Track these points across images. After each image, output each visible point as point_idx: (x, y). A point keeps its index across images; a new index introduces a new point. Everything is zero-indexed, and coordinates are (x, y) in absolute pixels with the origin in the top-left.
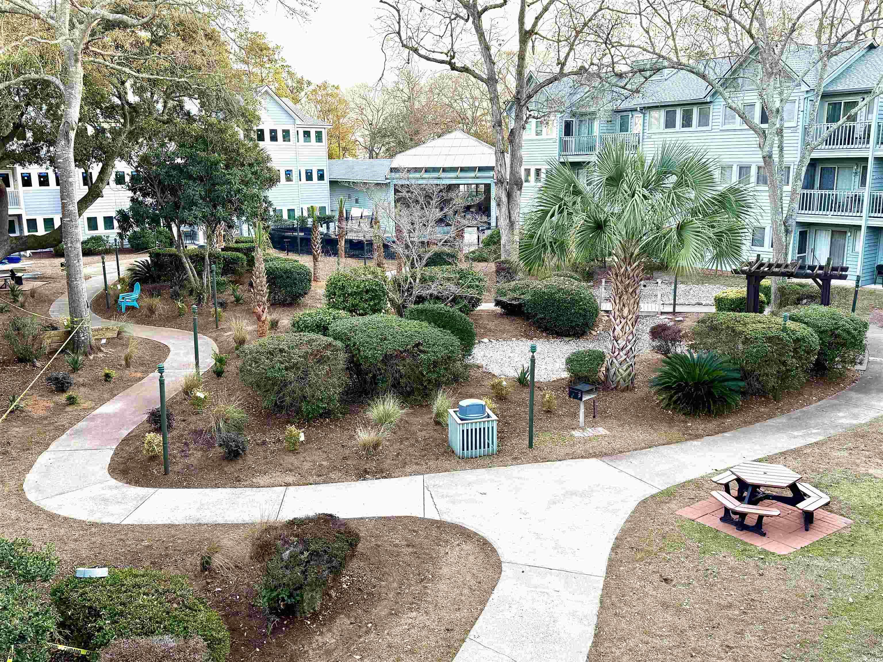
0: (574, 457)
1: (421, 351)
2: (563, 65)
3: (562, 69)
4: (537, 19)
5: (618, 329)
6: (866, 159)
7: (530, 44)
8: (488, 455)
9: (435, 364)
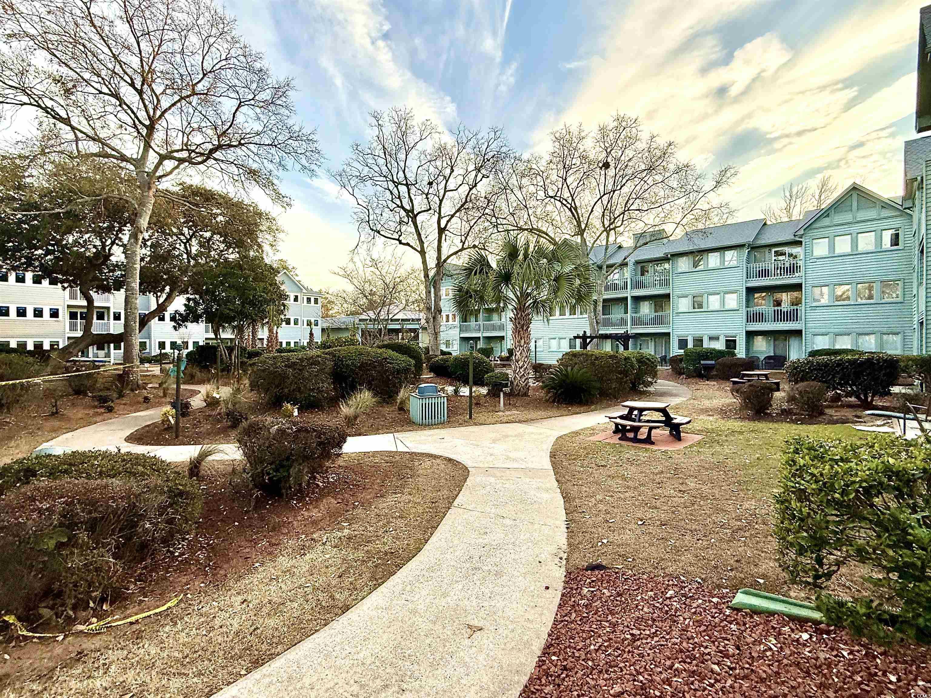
0: (502, 423)
1: (388, 363)
2: (464, 243)
3: (463, 245)
4: (448, 222)
5: (518, 354)
6: (627, 298)
7: (444, 236)
8: (441, 423)
9: (398, 372)
